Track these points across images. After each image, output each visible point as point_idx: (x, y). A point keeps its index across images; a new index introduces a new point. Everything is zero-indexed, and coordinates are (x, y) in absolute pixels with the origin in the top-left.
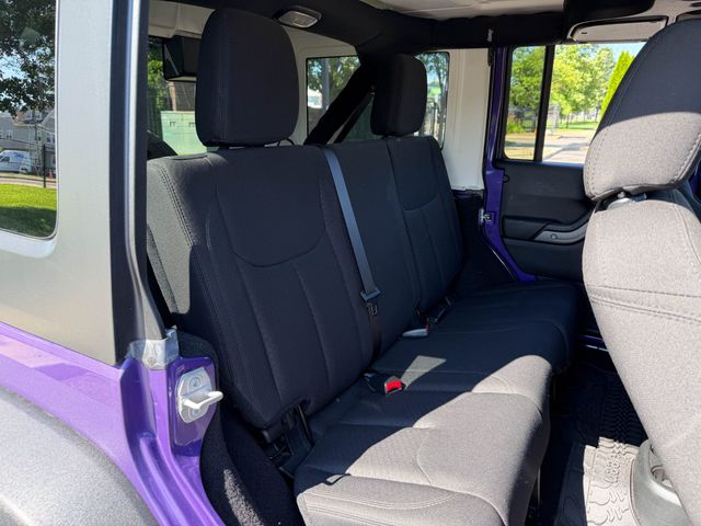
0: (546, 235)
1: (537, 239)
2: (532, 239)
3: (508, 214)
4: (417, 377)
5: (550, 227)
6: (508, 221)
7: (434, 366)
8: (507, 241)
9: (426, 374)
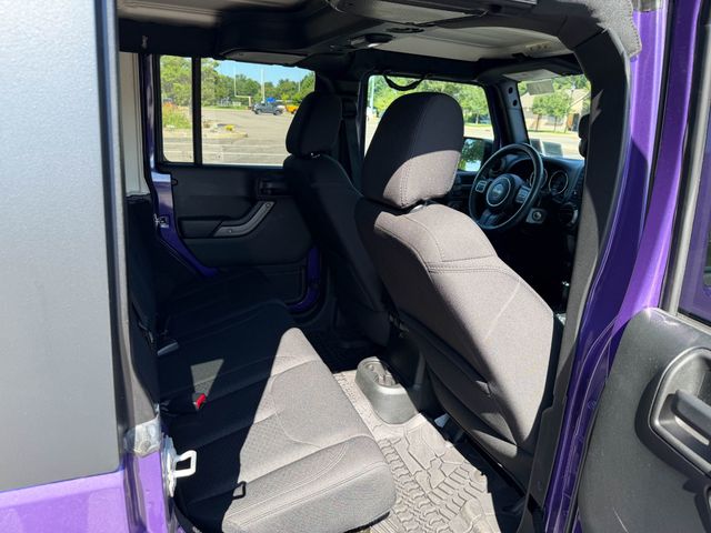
0: (223, 230)
1: (217, 234)
2: (211, 236)
3: (183, 215)
4: (210, 384)
5: (224, 223)
6: (185, 223)
7: (218, 368)
8: (186, 241)
9: (216, 380)
